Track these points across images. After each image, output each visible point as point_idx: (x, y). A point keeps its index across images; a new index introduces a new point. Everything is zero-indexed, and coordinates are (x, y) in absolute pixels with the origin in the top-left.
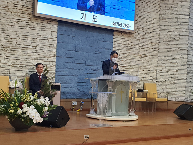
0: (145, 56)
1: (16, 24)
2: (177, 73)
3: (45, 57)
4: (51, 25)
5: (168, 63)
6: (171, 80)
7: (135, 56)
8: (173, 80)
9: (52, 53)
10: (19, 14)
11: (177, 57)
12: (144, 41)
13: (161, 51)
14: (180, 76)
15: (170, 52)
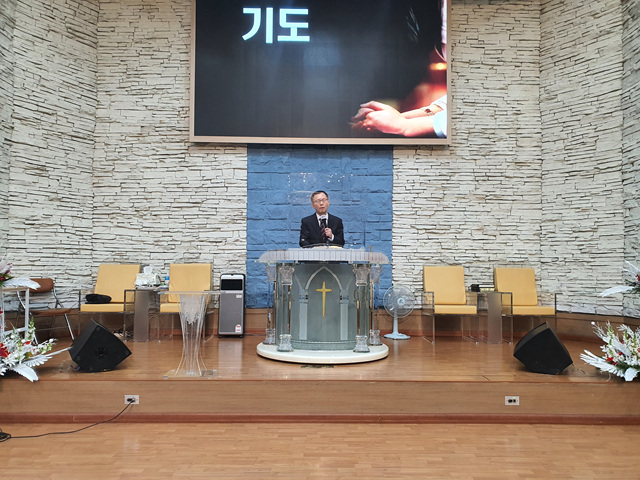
0: (498, 198)
1: (160, 165)
2: (596, 235)
3: (221, 222)
4: (234, 156)
5: (568, 211)
6: (581, 256)
7: (463, 200)
8: (586, 257)
9: (236, 213)
10: (164, 144)
11: (594, 191)
12: (491, 162)
13: (547, 182)
14: (604, 245)
15: (572, 181)
